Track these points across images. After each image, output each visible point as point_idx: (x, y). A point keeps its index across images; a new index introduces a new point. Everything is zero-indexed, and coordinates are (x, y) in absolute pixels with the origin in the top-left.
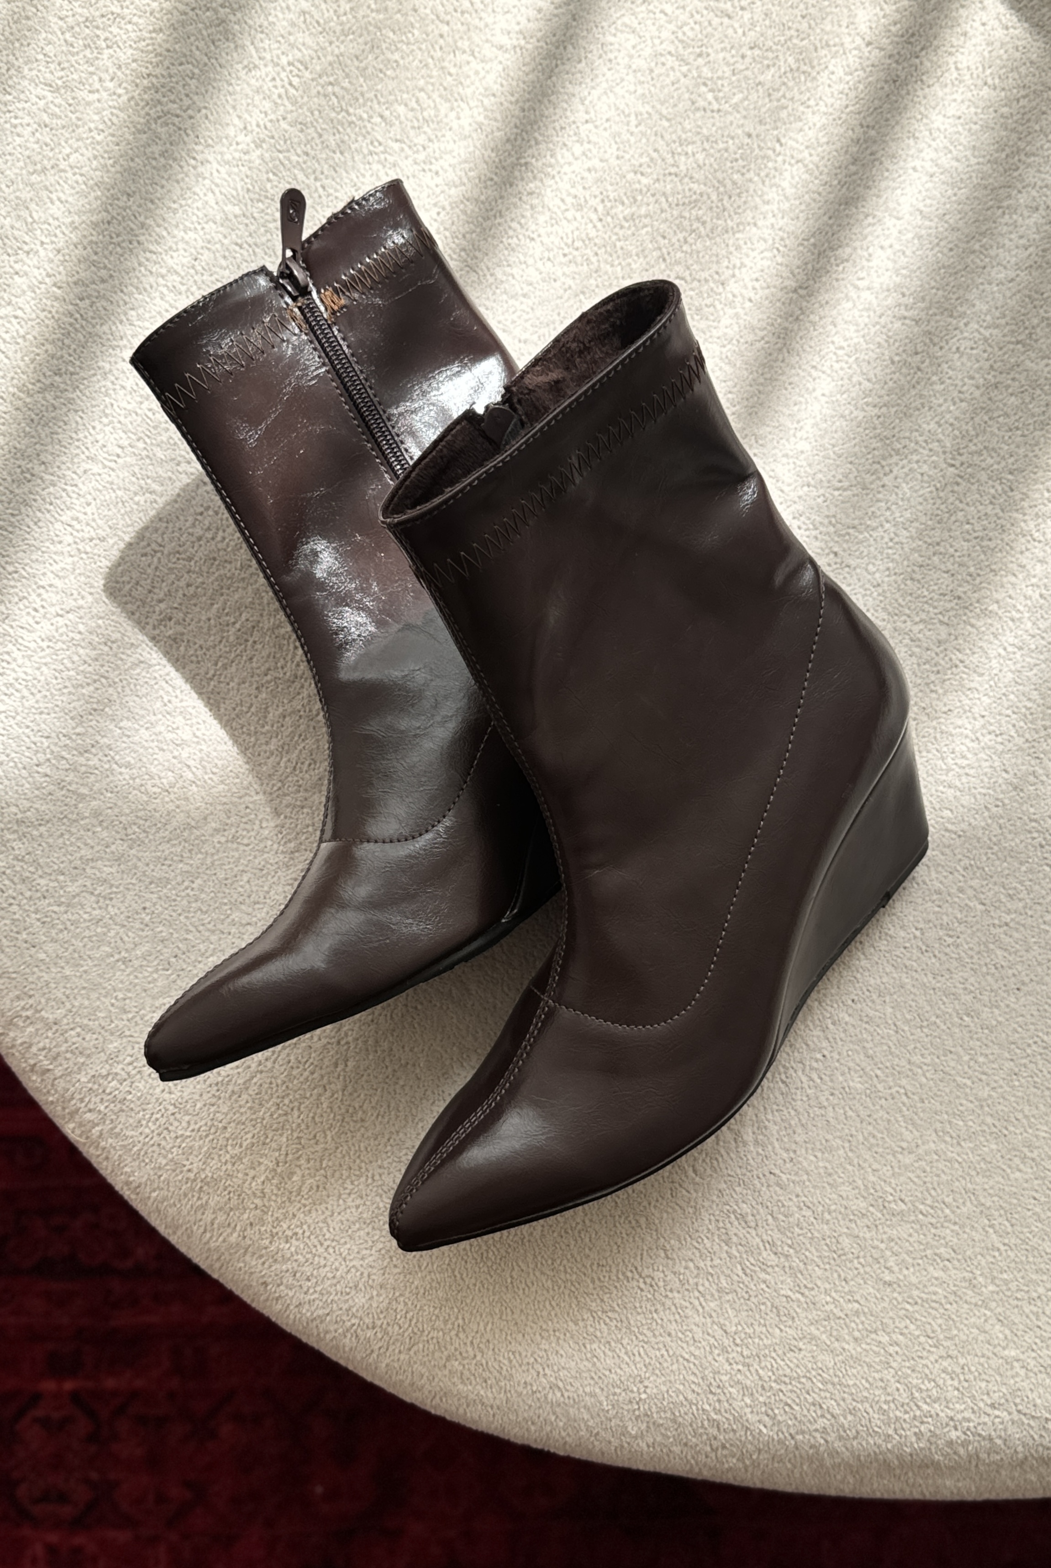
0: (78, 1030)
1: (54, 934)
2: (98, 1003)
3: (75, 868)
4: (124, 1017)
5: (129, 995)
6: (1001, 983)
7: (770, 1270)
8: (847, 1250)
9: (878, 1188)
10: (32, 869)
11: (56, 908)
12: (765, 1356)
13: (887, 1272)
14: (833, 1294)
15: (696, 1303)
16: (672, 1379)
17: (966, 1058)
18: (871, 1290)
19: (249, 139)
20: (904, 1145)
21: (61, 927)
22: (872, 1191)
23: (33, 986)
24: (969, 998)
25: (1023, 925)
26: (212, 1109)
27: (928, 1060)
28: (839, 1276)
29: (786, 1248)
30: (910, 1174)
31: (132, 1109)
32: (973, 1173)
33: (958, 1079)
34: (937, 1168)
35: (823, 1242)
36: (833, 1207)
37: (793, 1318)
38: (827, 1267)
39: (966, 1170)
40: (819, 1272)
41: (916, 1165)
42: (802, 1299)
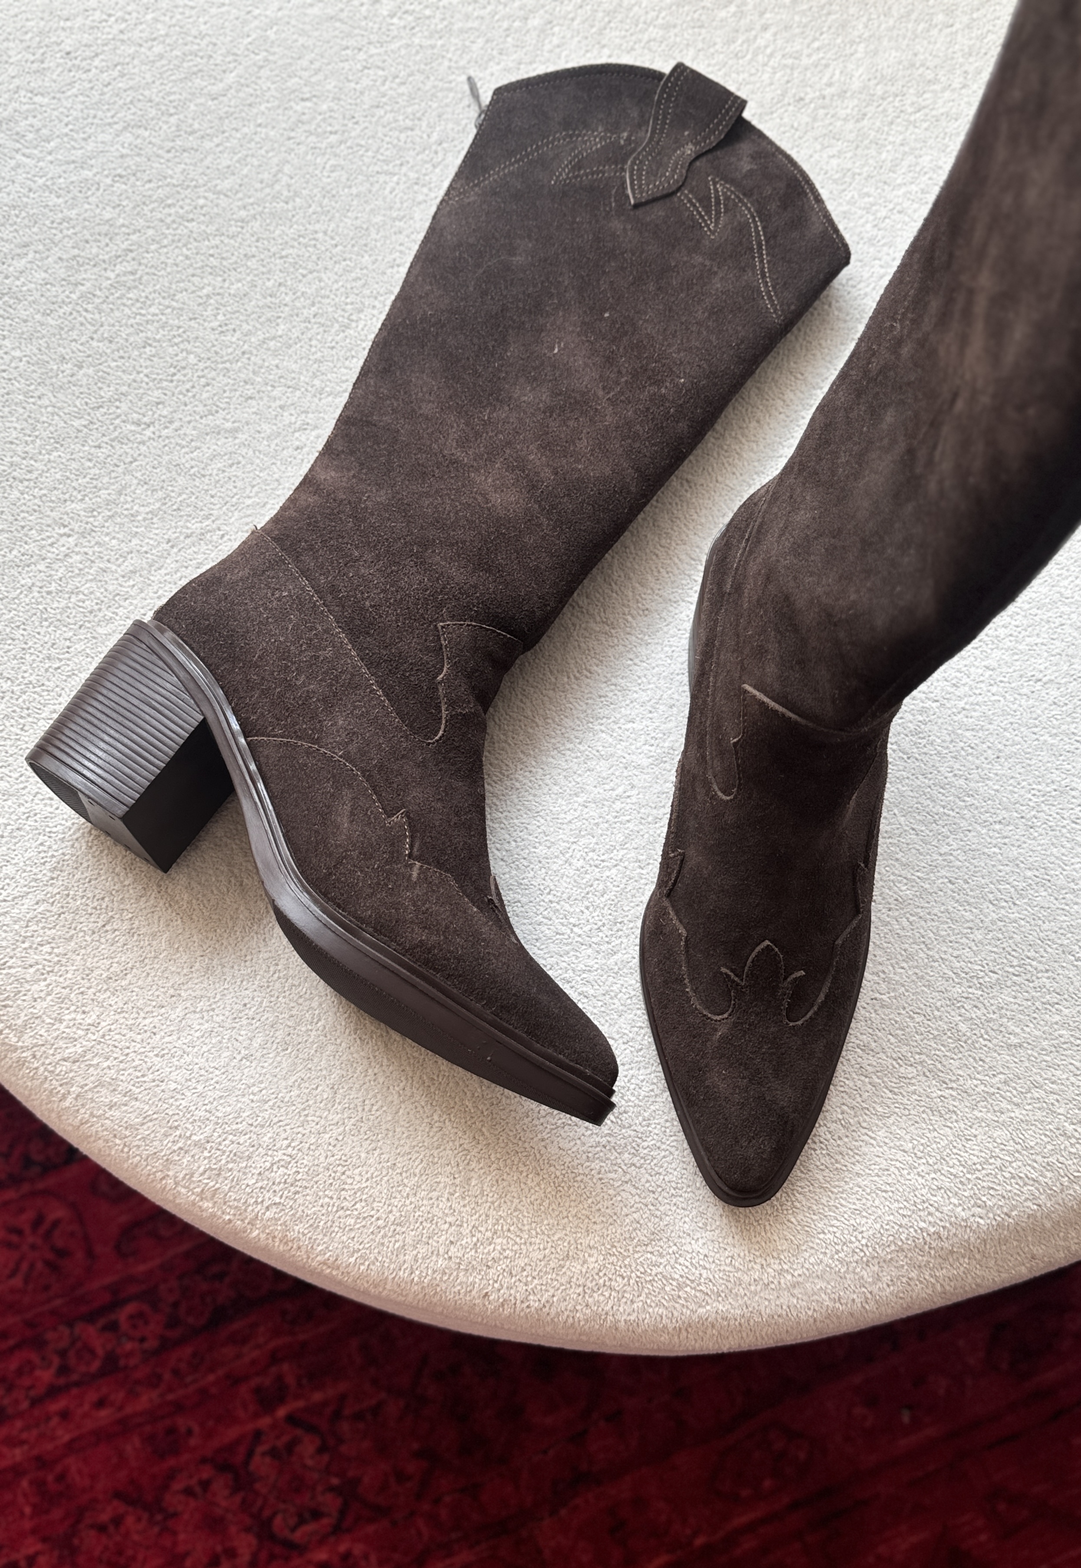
0: (231, 1137)
1: (177, 1063)
2: (239, 1105)
3: (172, 996)
4: (266, 1107)
5: (263, 1086)
6: (982, 758)
7: (914, 1081)
8: (968, 1034)
9: (967, 970)
10: (135, 1015)
11: (167, 1039)
12: (948, 1155)
13: (1012, 1037)
14: (978, 1076)
15: (866, 1138)
16: (880, 1213)
17: (984, 831)
18: (1008, 1058)
19: (69, 366)
20: (970, 925)
21: (180, 1053)
22: (963, 975)
23: (176, 1117)
24: (962, 782)
25: (977, 704)
26: (376, 1153)
27: (955, 846)
28: (974, 1059)
29: (917, 1057)
30: (989, 948)
31: (306, 1188)
32: (1040, 922)
33: (986, 850)
34: (1007, 931)
35: (945, 1037)
36: (939, 1004)
37: (955, 1112)
38: (960, 1055)
39: (1033, 922)
40: (956, 1063)
41: (989, 937)
42: (954, 1093)
